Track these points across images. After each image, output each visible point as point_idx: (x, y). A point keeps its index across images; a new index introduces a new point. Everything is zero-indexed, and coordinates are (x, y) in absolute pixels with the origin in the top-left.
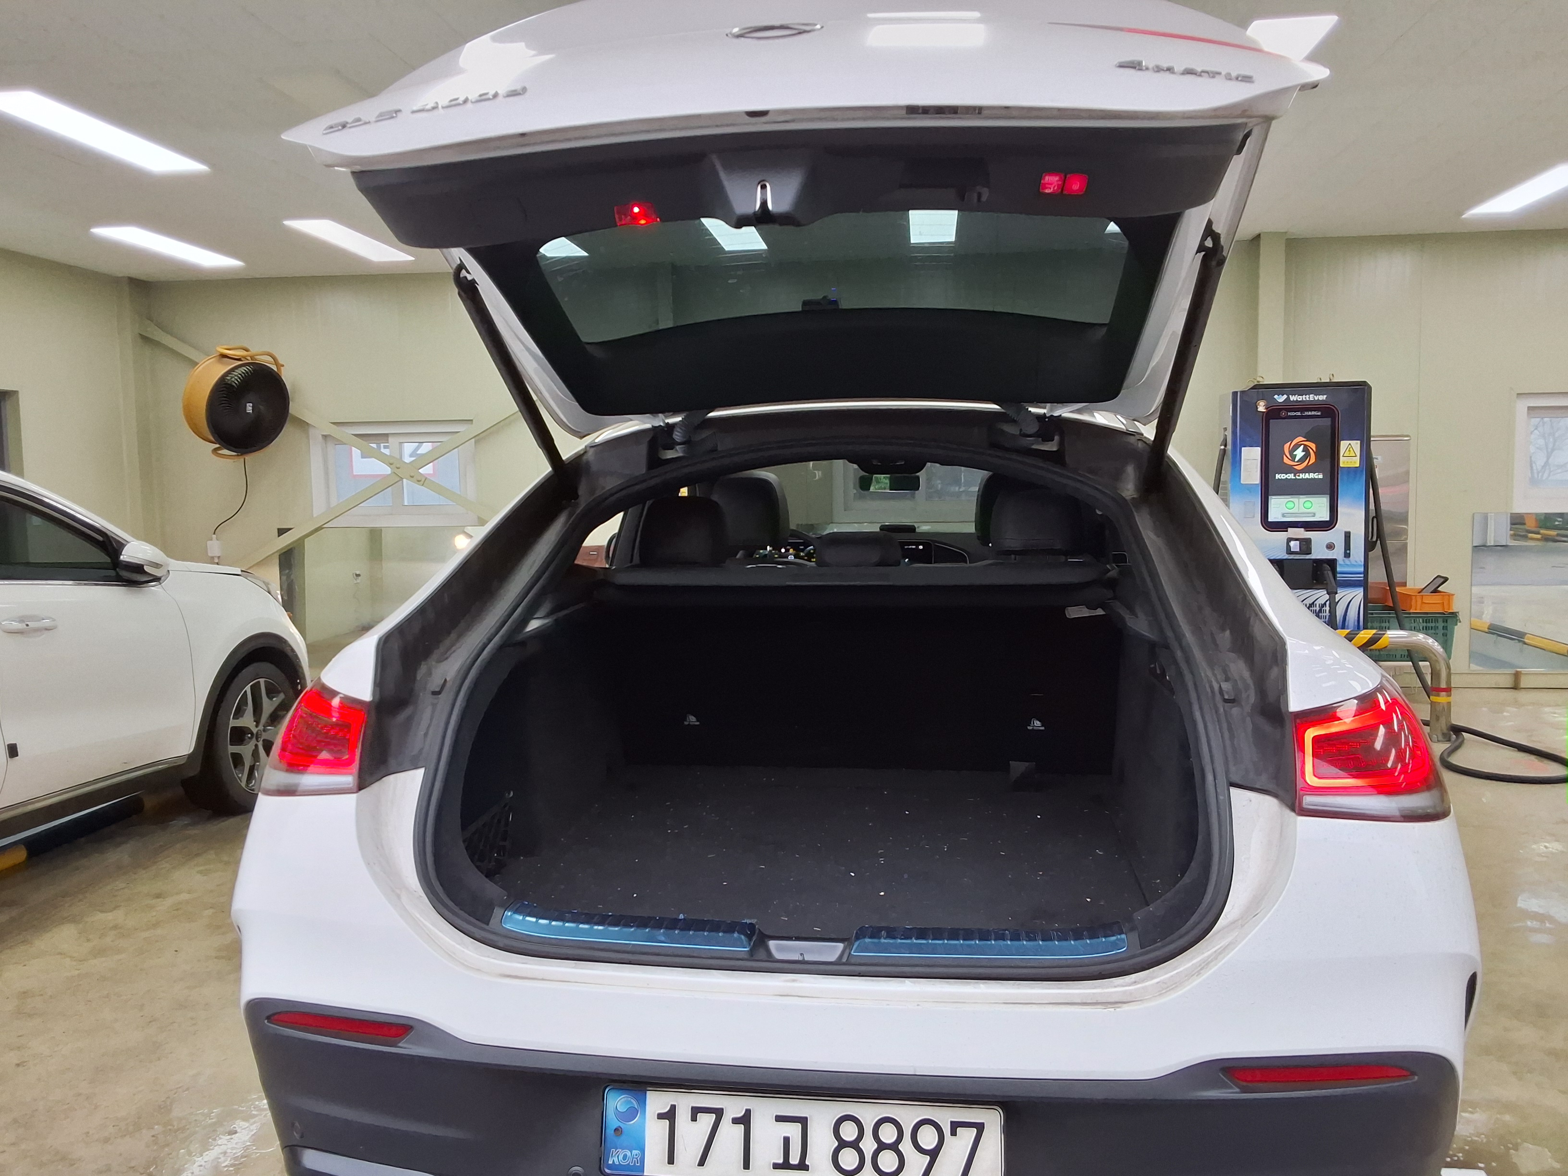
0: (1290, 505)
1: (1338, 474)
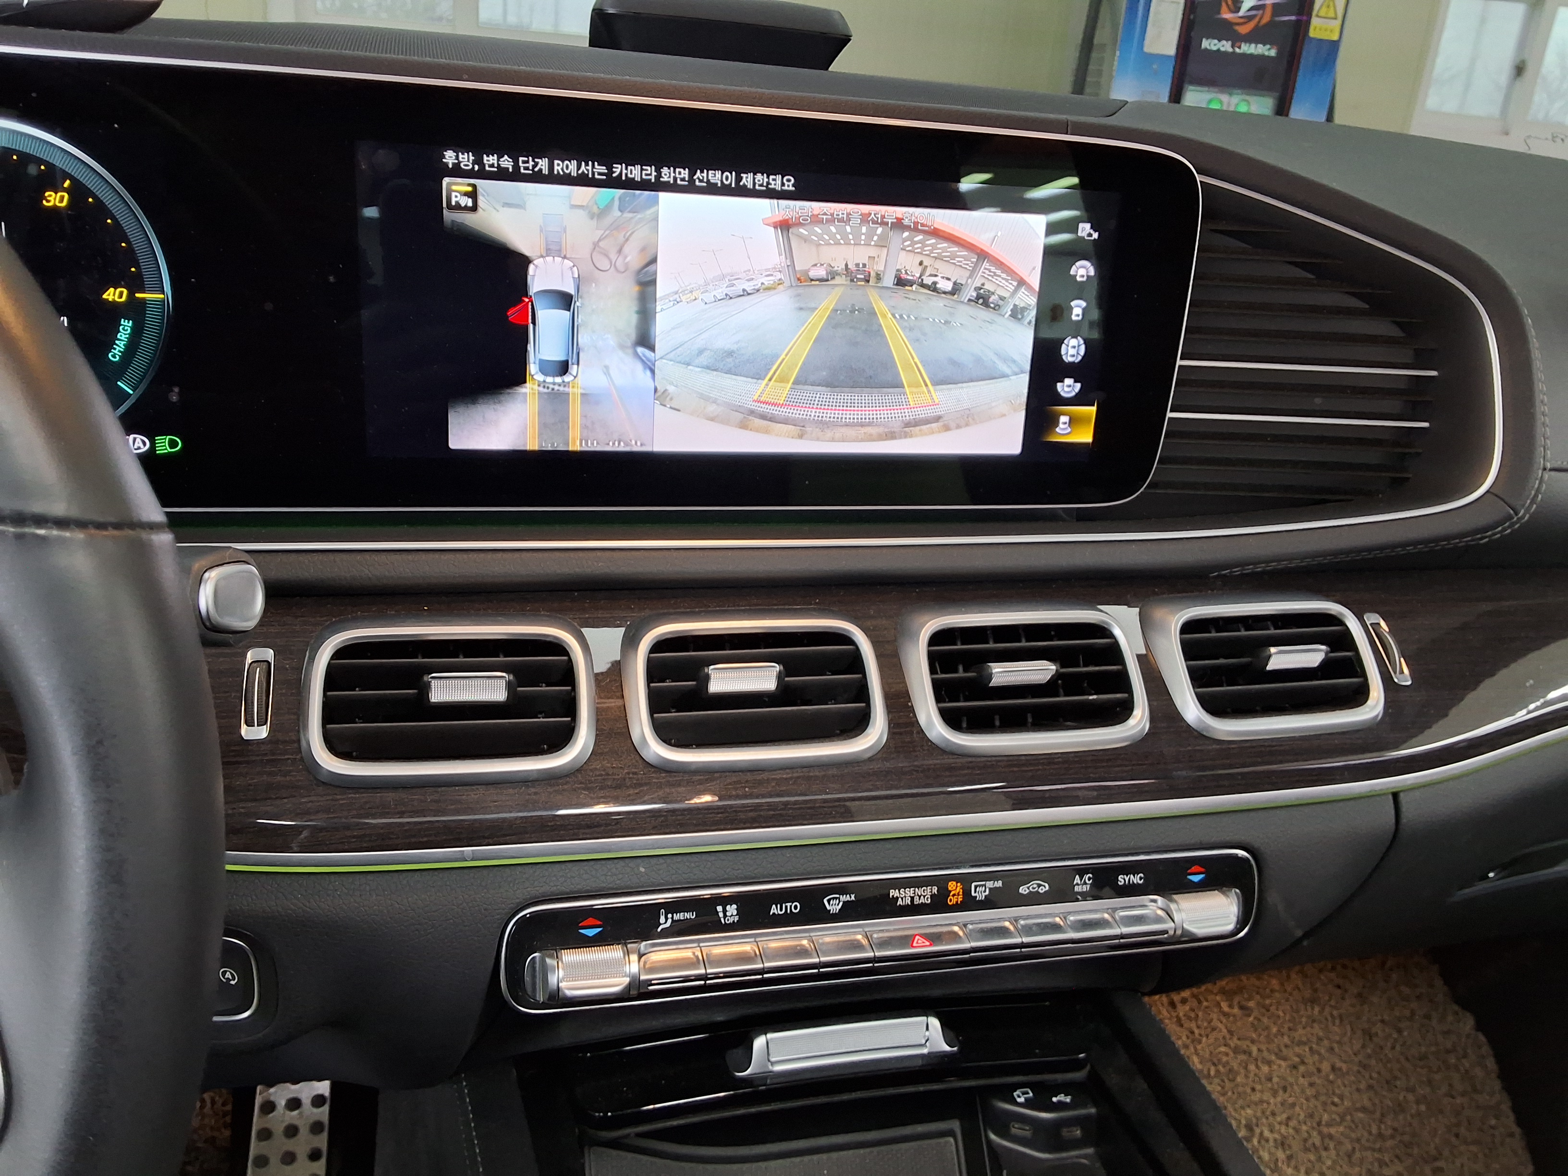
1: (1302, 47)
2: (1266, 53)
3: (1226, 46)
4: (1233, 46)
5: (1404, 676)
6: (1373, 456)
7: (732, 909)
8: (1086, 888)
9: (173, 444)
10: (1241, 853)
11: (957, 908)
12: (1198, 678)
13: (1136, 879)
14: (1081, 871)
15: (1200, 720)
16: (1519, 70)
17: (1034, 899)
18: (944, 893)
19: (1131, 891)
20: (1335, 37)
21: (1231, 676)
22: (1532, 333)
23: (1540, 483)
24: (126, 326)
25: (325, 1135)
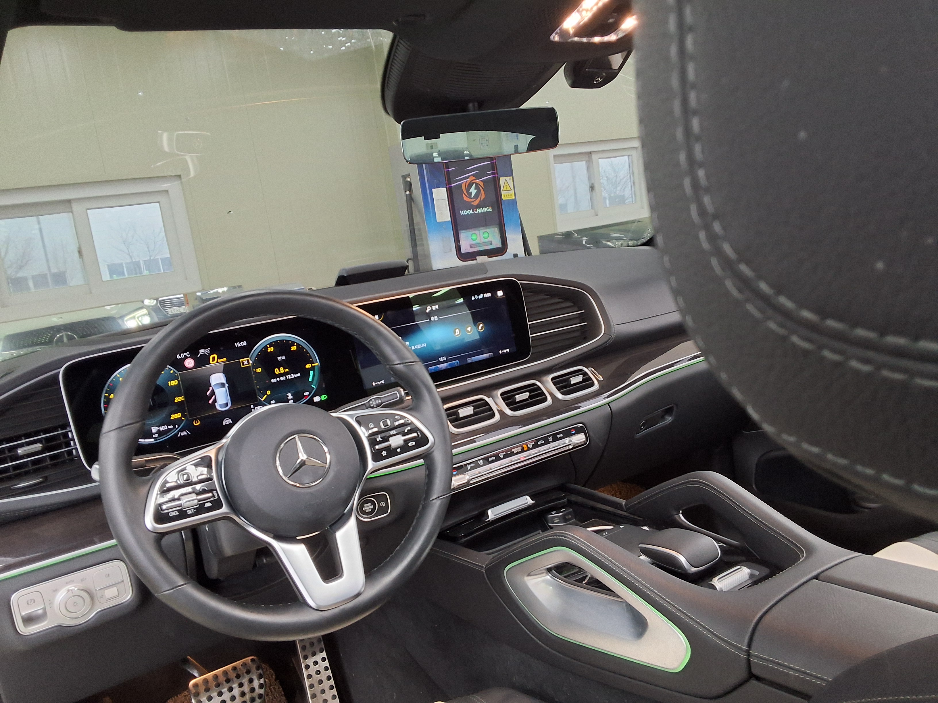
0: (474, 237)
1: (502, 204)
2: (488, 211)
3: (470, 212)
4: (473, 211)
5: (601, 378)
6: (577, 334)
7: (481, 461)
8: (551, 440)
9: (325, 397)
10: (581, 425)
11: (527, 451)
12: (559, 389)
13: (561, 435)
14: (549, 436)
15: (563, 397)
16: (592, 188)
17: (542, 445)
18: (523, 448)
19: (561, 438)
20: (514, 198)
21: (565, 387)
22: (600, 297)
23: (614, 329)
24: (312, 372)
25: (330, 670)
